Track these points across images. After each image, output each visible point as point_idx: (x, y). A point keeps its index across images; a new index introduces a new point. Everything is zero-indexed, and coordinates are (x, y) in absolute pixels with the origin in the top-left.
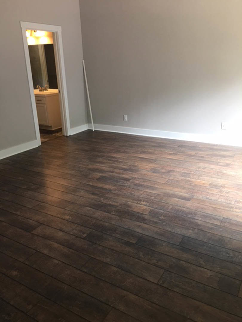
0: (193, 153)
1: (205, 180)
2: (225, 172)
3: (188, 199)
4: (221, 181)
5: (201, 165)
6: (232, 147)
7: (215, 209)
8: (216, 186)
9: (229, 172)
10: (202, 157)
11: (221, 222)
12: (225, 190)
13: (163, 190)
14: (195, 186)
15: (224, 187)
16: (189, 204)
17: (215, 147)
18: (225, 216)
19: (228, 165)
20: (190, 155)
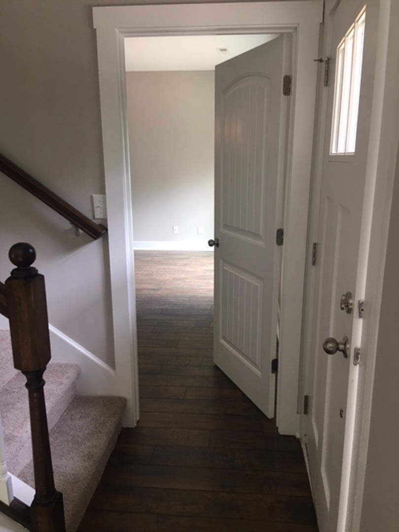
0: (149, 259)
1: (168, 277)
2: (184, 269)
3: (158, 290)
4: (183, 276)
5: (161, 267)
6: (186, 252)
7: (182, 292)
8: (179, 279)
9: (188, 269)
10: (160, 261)
11: (189, 298)
12: (187, 281)
13: (147, 291)
14: (161, 281)
15: (186, 279)
16: (159, 292)
17: (169, 253)
18: (191, 294)
19: (186, 265)
20: (148, 261)
